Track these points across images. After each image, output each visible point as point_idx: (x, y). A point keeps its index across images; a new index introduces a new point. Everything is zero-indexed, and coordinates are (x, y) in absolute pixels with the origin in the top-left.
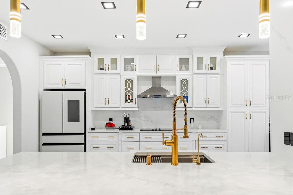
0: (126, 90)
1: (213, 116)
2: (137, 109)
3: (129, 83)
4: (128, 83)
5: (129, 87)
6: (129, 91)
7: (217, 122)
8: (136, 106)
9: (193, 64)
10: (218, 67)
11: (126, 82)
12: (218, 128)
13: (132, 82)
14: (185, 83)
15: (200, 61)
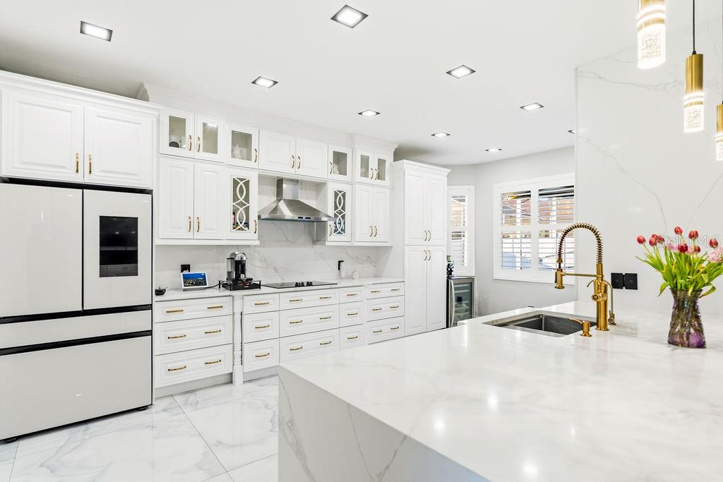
0: (234, 201)
1: (369, 257)
2: (258, 243)
3: (240, 188)
4: (240, 185)
5: (241, 195)
6: (242, 204)
7: (375, 266)
8: (256, 236)
9: (353, 165)
10: (387, 177)
11: (235, 183)
12: (376, 277)
13: (247, 184)
14: (340, 198)
15: (365, 161)
